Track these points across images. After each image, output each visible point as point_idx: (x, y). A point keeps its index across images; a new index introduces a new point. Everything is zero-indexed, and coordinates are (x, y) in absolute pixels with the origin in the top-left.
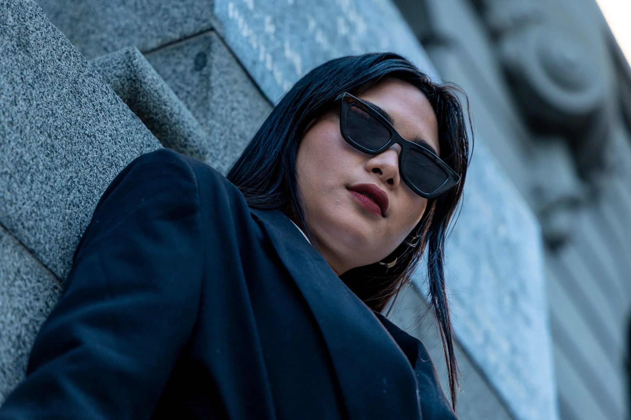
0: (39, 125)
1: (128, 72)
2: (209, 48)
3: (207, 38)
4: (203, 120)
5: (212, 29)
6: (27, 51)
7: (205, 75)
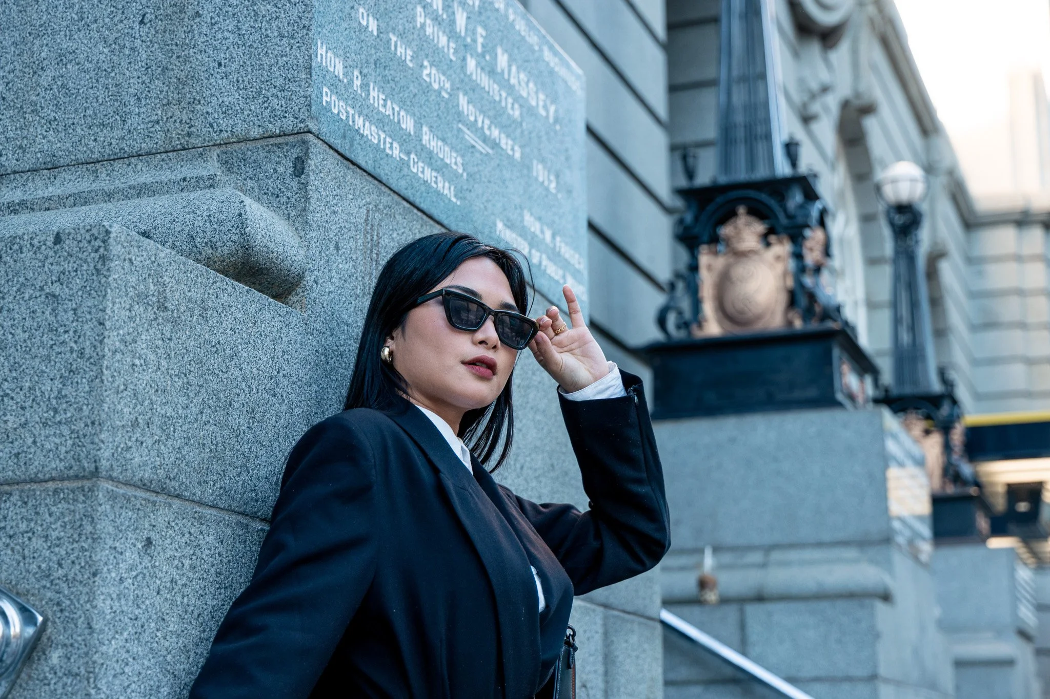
0: (177, 373)
1: (242, 240)
2: (306, 154)
3: (304, 142)
4: (302, 234)
5: (309, 132)
6: (166, 308)
7: (303, 184)
